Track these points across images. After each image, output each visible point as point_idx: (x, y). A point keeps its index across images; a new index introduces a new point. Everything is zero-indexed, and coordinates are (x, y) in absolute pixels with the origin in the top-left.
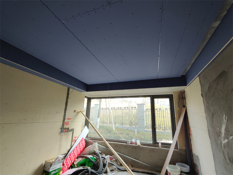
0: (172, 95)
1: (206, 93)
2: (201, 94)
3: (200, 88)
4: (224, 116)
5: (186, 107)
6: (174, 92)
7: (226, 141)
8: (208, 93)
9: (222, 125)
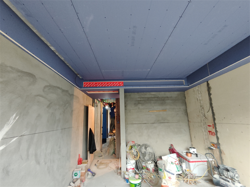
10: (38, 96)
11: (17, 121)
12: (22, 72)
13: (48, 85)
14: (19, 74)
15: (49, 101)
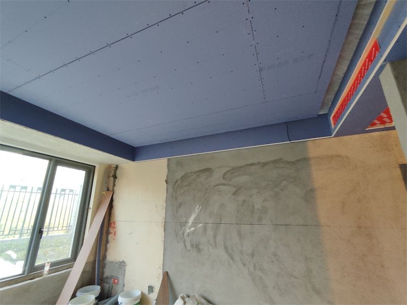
0: (95, 167)
1: (177, 181)
2: (166, 181)
3: (167, 173)
4: (198, 206)
5: (113, 191)
6: (100, 164)
7: (193, 229)
8: (179, 182)
9: (191, 215)
10: (217, 185)
11: (201, 210)
12: (199, 171)
13: (230, 169)
14: (197, 174)
15: (234, 187)
